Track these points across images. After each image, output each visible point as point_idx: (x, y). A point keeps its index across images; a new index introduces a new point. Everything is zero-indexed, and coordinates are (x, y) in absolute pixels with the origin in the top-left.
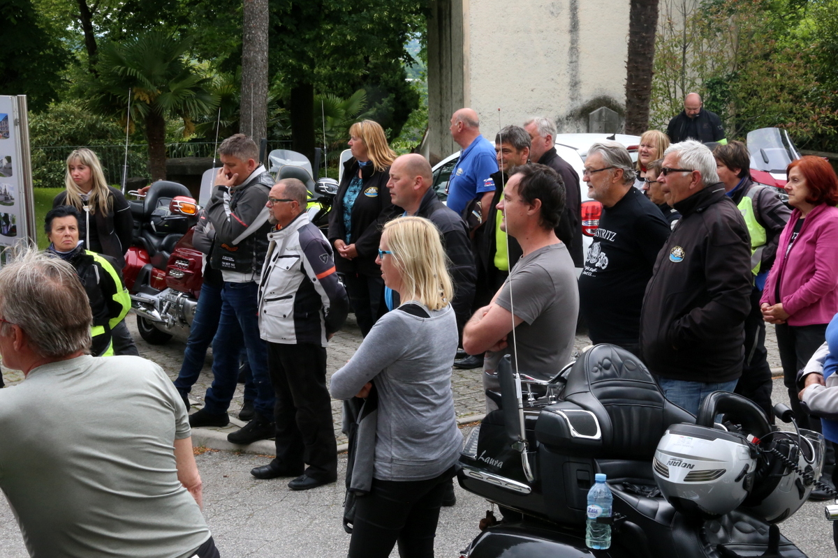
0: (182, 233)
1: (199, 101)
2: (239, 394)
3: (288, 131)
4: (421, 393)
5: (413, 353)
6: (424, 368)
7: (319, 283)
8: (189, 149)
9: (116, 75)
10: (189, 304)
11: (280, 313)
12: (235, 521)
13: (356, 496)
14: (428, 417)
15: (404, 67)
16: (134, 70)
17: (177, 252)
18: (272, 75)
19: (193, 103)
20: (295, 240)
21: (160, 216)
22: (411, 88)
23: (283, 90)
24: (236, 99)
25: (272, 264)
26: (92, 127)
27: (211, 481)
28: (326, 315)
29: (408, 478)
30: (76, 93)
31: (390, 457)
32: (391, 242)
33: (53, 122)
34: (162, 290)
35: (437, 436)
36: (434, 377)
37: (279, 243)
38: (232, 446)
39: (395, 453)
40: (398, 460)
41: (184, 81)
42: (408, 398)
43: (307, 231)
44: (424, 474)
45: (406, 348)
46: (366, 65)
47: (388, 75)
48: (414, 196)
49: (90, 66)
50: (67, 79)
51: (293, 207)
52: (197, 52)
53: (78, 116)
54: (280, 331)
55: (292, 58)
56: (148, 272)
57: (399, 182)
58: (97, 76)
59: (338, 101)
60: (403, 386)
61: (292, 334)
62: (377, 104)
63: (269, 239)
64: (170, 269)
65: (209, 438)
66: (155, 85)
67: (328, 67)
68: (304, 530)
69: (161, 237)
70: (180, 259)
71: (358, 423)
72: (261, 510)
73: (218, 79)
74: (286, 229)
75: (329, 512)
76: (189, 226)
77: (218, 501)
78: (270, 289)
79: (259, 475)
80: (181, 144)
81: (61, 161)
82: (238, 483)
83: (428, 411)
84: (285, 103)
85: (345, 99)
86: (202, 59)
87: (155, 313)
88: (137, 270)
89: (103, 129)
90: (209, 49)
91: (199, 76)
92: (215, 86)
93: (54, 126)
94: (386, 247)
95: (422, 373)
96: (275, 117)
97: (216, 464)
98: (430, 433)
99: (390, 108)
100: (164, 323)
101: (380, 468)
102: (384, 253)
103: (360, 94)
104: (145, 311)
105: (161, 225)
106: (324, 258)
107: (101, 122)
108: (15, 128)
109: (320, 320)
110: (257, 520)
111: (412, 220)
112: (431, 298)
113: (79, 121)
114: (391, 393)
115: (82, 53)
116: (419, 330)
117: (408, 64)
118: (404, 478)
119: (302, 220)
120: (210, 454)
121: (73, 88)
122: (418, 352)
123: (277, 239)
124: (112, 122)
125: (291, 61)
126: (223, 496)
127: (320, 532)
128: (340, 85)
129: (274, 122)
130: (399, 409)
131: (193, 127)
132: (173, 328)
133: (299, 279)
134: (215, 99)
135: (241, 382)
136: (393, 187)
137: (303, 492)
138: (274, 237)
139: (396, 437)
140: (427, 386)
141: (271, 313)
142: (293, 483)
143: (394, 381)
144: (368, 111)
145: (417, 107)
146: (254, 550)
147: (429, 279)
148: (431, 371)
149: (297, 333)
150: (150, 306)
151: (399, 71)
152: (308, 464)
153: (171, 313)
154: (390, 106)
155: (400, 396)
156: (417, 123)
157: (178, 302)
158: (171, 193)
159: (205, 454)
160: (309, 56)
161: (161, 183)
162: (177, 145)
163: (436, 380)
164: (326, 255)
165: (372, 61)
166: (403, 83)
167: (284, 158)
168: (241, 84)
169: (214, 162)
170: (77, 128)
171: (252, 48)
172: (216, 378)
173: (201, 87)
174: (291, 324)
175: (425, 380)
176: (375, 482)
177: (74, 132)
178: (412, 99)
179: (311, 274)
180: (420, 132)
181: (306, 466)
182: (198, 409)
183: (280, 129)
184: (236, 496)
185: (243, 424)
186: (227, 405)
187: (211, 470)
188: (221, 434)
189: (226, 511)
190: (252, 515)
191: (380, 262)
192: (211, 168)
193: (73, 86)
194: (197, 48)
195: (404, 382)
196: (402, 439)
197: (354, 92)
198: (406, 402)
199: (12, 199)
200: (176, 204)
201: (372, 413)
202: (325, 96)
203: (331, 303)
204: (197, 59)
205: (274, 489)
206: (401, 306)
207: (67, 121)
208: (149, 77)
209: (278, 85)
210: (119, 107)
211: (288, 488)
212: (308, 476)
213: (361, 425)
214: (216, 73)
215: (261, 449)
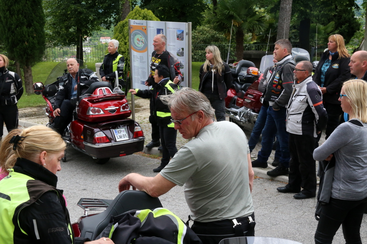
0: (251, 83)
1: (259, 26)
2: (273, 154)
3: (297, 40)
4: (356, 161)
5: (354, 142)
6: (359, 150)
7: (314, 108)
8: (253, 47)
9: (225, 14)
10: (252, 114)
11: (296, 121)
12: (269, 209)
13: (322, 205)
14: (359, 172)
15: (354, 11)
16: (233, 12)
17: (248, 91)
18: (292, 15)
19: (257, 27)
20: (305, 88)
21: (242, 75)
22: (357, 21)
23: (296, 22)
24: (275, 25)
25: (294, 98)
26: (213, 37)
27: (259, 191)
28: (317, 123)
29: (347, 199)
30: (207, 22)
31: (339, 188)
32: (346, 90)
33: (198, 34)
34: (241, 107)
35: (363, 181)
36: (363, 154)
37: (298, 89)
38: (268, 177)
39: (341, 186)
40: (343, 190)
41: (254, 17)
42: (350, 163)
43: (310, 84)
44: (355, 198)
45: (351, 140)
46: (336, 10)
47: (346, 15)
48: (362, 70)
49: (214, 11)
50: (204, 16)
51: (306, 73)
52: (259, 5)
53: (208, 32)
54: (295, 129)
55: (302, 7)
56: (235, 99)
57: (355, 63)
58: (216, 15)
59: (322, 27)
60: (348, 157)
61: (301, 130)
62: (340, 28)
63: (293, 87)
64: (245, 98)
65: (258, 173)
66: (241, 19)
67: (318, 11)
68: (300, 217)
69: (241, 84)
70: (250, 94)
71: (325, 172)
72: (281, 206)
73: (268, 17)
74: (301, 83)
75: (312, 210)
76: (255, 80)
77: (262, 200)
78: (292, 109)
79: (280, 191)
80: (250, 44)
81: (200, 51)
82: (271, 193)
83: (359, 169)
84: (296, 27)
85: (324, 26)
86: (261, 8)
87: (237, 117)
88: (231, 98)
89: (217, 38)
90: (264, 3)
91: (260, 15)
92: (266, 20)
93: (198, 36)
94: (344, 93)
95: (358, 152)
96: (292, 33)
97: (261, 184)
98: (359, 179)
99: (346, 30)
100: (241, 121)
101: (334, 193)
102: (343, 95)
103: (332, 23)
104: (233, 116)
105: (242, 79)
106: (317, 97)
107: (217, 34)
108: (186, 36)
109: (314, 125)
110: (279, 210)
111: (357, 81)
112: (364, 117)
113: (208, 34)
114: (342, 160)
115: (211, 5)
116: (358, 132)
117: (357, 9)
118: (345, 199)
119: (309, 80)
120: (259, 179)
121: (206, 20)
122: (357, 142)
123: (297, 87)
124: (221, 35)
125: (302, 8)
126: (264, 198)
127: (308, 219)
128: (323, 19)
129: (291, 36)
130: (345, 167)
131: (256, 37)
132: (245, 124)
133: (305, 106)
134: (266, 25)
135: (274, 149)
136: (352, 66)
137: (300, 200)
138: (295, 86)
139: (342, 180)
140: (360, 158)
141: (292, 120)
142: (296, 196)
143: (344, 154)
144: (335, 31)
145: (359, 30)
146: (278, 223)
147: (364, 108)
148: (362, 151)
149: (303, 130)
150: (235, 114)
151: (352, 13)
152: (303, 188)
153: (244, 117)
154: (346, 29)
155: (346, 162)
156: (358, 37)
157: (248, 113)
158: (247, 66)
159: (257, 179)
160: (310, 6)
161: (243, 61)
162: (248, 45)
163: (364, 155)
164: (319, 96)
165: (339, 9)
166: (353, 19)
167: (298, 52)
168: (278, 18)
169: (267, 52)
170: (207, 37)
171: (285, 3)
172: (263, 147)
173: (260, 20)
174: (300, 126)
175: (359, 155)
176: (331, 199)
177: (206, 39)
178: (357, 26)
179: (311, 104)
180: (359, 41)
181: (302, 189)
182: (254, 159)
183: (294, 39)
184: (270, 198)
185: (274, 168)
186: (267, 159)
187: (259, 186)
188: (264, 171)
189: (266, 205)
190: (276, 208)
191: (341, 100)
192: (265, 55)
193: (206, 19)
194: (259, 3)
195: (349, 155)
196: (345, 181)
197: (329, 22)
198: (349, 164)
199: (183, 66)
200: (250, 70)
201: (332, 168)
202: (316, 24)
203: (319, 117)
204: (258, 8)
205: (287, 198)
206: (350, 120)
207: (203, 34)
208: (239, 15)
209: (294, 19)
210: (225, 28)
211: (293, 197)
212: (303, 194)
213: (326, 173)
214: (267, 14)
215: (281, 179)
